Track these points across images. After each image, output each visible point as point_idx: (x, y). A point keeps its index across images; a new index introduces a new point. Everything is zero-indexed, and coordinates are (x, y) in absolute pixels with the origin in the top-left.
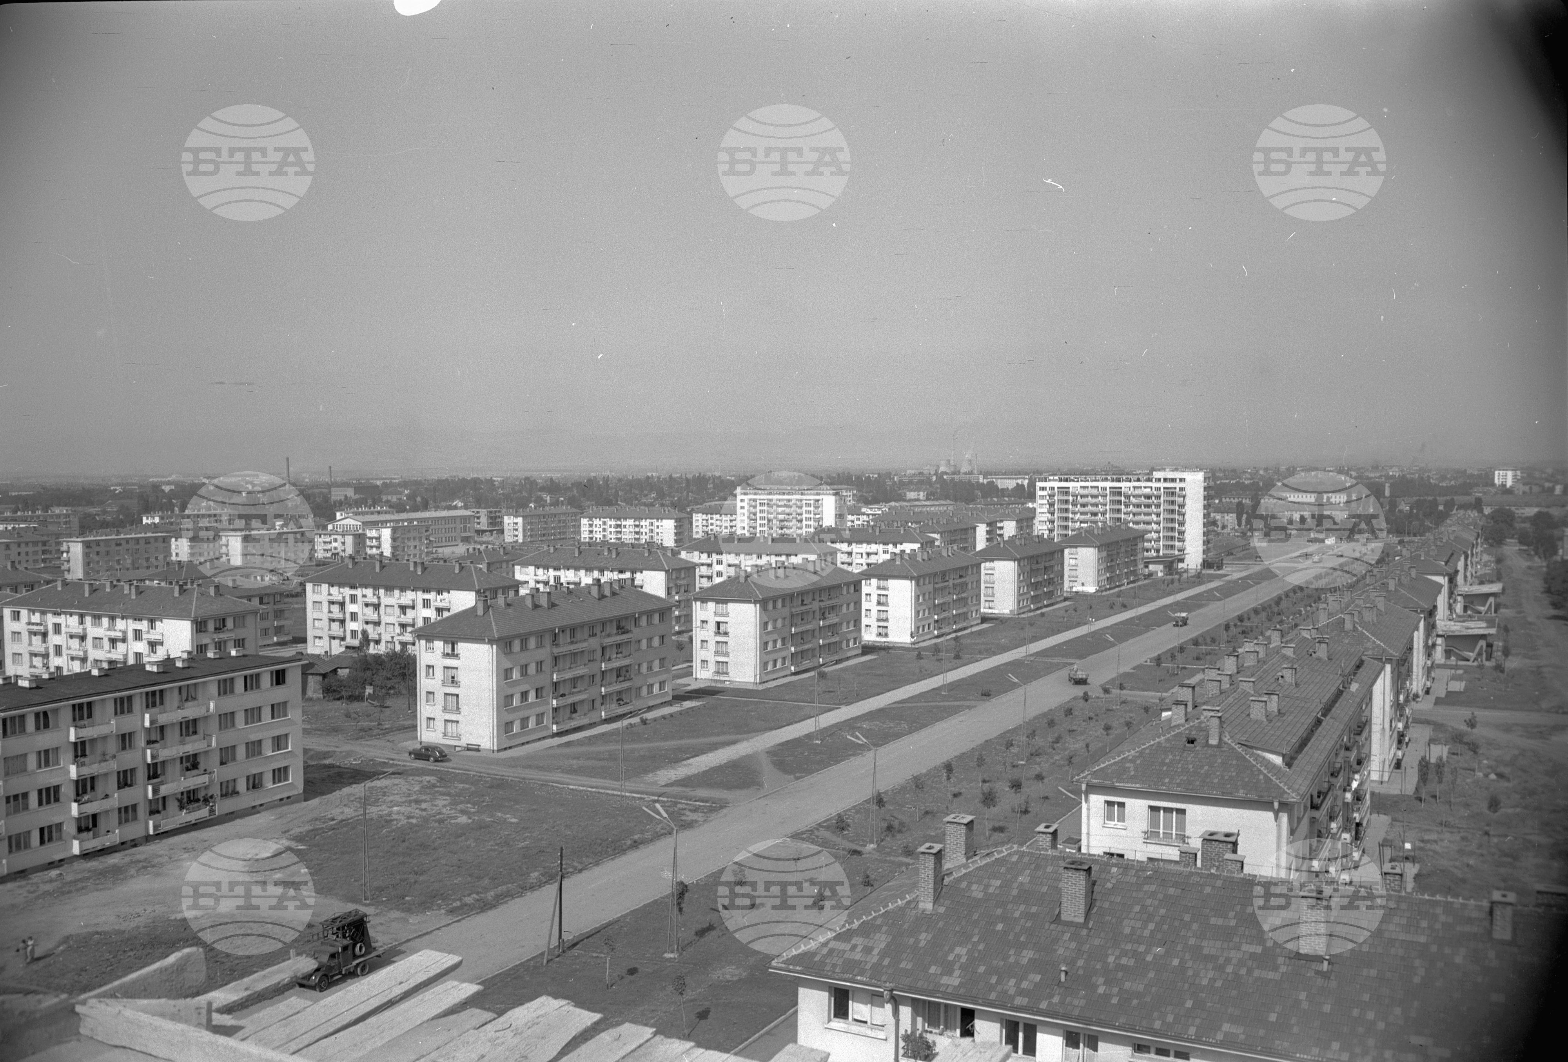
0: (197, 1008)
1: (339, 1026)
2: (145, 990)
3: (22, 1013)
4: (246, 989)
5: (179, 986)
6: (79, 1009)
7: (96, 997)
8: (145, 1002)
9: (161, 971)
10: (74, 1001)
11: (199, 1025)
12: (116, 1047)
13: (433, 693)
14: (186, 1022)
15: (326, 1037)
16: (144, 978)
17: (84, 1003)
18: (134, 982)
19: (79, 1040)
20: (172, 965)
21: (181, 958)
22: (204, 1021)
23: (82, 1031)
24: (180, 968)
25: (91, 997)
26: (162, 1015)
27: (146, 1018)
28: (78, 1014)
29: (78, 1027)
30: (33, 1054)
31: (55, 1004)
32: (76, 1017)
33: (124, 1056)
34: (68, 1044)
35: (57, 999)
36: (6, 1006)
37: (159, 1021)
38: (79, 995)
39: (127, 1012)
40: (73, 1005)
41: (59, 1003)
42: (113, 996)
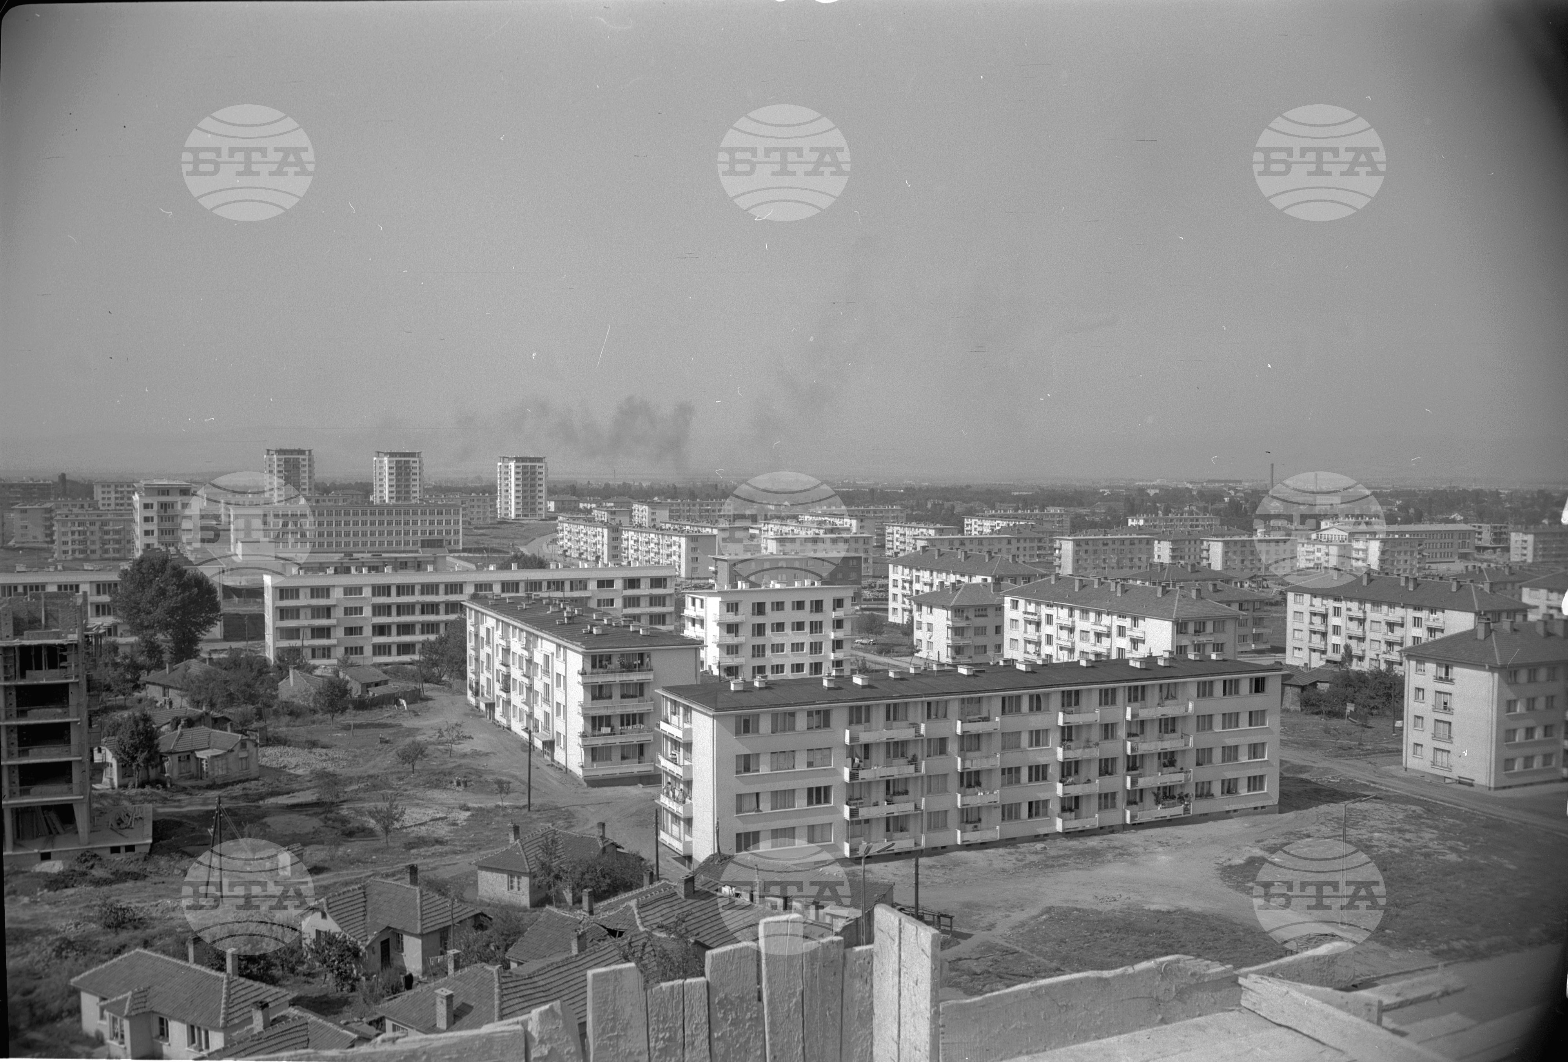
0: (1367, 1004)
2: (1299, 975)
3: (1193, 975)
4: (1398, 995)
5: (1329, 978)
6: (1241, 981)
7: (1256, 972)
8: (1311, 987)
9: (1314, 959)
10: (1236, 972)
11: (1369, 1020)
12: (1280, 1025)
14: (1354, 1015)
16: (1300, 963)
17: (1246, 976)
18: (1290, 965)
19: (1240, 1011)
20: (1325, 956)
22: (1375, 1020)
23: (1243, 1003)
24: (1331, 960)
25: (1252, 972)
27: (1316, 1004)
28: (1240, 986)
29: (1240, 998)
30: (1200, 1015)
31: (1221, 972)
32: (1237, 988)
33: (1289, 1036)
34: (1231, 1014)
35: (1223, 968)
36: (1181, 965)
37: (1330, 1010)
38: (1240, 967)
39: (1295, 994)
40: (1237, 977)
41: (1225, 972)
42: (1272, 975)
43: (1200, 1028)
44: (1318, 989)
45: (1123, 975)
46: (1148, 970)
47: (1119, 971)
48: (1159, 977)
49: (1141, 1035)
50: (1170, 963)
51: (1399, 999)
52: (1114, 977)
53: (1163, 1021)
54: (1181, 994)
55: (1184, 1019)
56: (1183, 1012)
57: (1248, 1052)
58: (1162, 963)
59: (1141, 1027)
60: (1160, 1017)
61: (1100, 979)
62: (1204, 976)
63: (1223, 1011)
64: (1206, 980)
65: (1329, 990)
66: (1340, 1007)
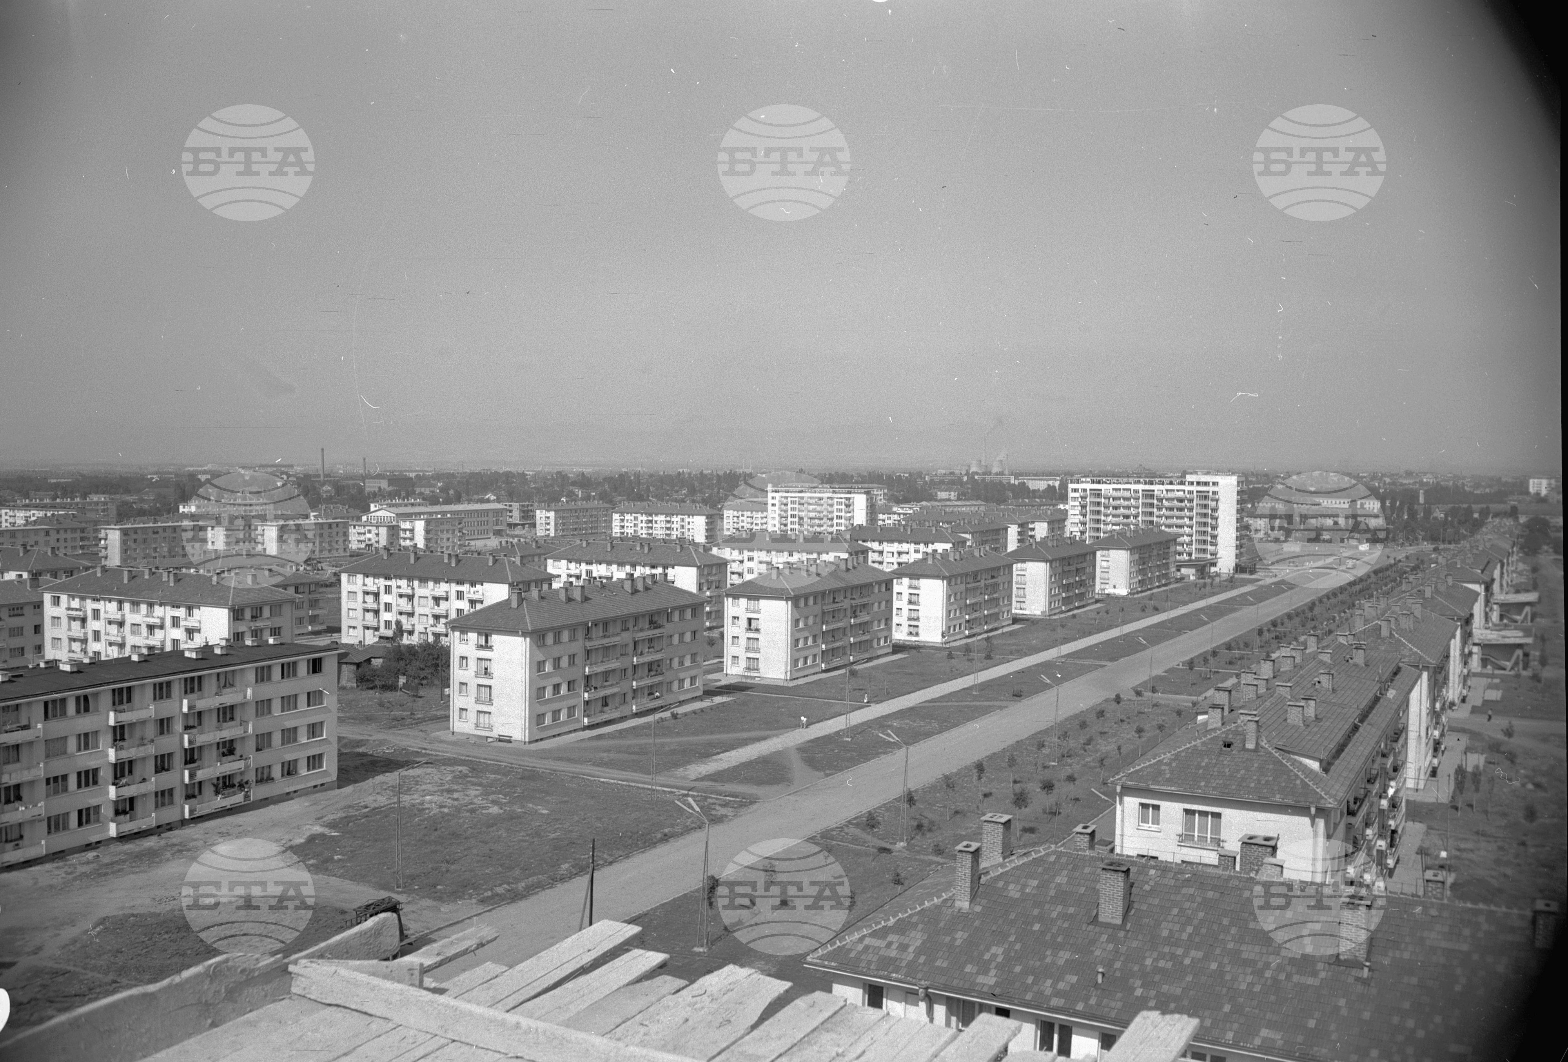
0: (410, 970)
1: (539, 990)
2: (347, 952)
3: (243, 971)
4: (438, 954)
5: (376, 949)
6: (291, 968)
7: (305, 957)
8: (358, 962)
9: (361, 934)
10: (286, 961)
11: (412, 985)
12: (330, 1005)
13: (466, 684)
14: (399, 982)
15: (529, 1000)
16: (347, 941)
17: (295, 962)
18: (339, 944)
19: (290, 998)
20: (371, 929)
21: (378, 923)
22: (417, 983)
23: (293, 990)
24: (377, 932)
25: (302, 958)
26: (374, 974)
27: (362, 977)
28: (290, 973)
29: (290, 986)
30: (251, 1011)
31: (271, 964)
32: (288, 976)
33: (338, 1014)
34: (283, 1003)
35: (272, 959)
36: (230, 964)
37: (376, 981)
38: (290, 955)
39: (343, 972)
40: (287, 965)
41: (275, 962)
42: (321, 956)
43: (250, 1023)
44: (366, 962)
45: (169, 986)
46: (197, 976)
47: (166, 982)
48: (207, 981)
49: (191, 1043)
50: (218, 964)
51: (439, 958)
52: (160, 990)
53: (214, 1025)
54: (232, 994)
55: (234, 1018)
56: (234, 1010)
57: (300, 1038)
58: (210, 966)
59: (189, 1036)
60: (209, 1021)
61: (145, 995)
62: (253, 970)
63: (274, 1001)
64: (256, 974)
65: (375, 962)
66: (385, 977)
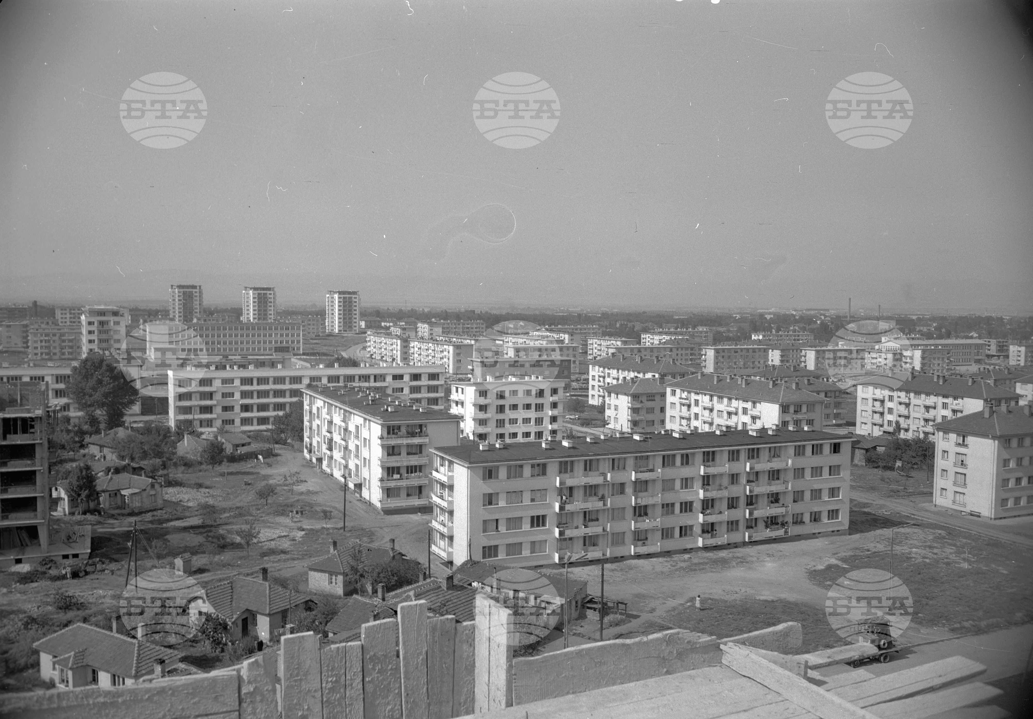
0: (798, 663)
1: (894, 696)
2: (760, 643)
3: (689, 642)
4: (829, 657)
5: (784, 646)
6: (722, 647)
7: (732, 641)
8: (764, 651)
9: (774, 633)
10: (719, 641)
11: (799, 674)
12: (744, 676)
14: (790, 670)
15: (885, 702)
16: (763, 636)
17: (725, 644)
18: (756, 637)
19: (720, 666)
20: (781, 631)
21: (787, 627)
22: (803, 673)
23: (723, 661)
24: (786, 634)
25: (730, 641)
26: (775, 662)
27: (765, 662)
28: (721, 650)
29: (721, 658)
30: (693, 669)
31: (708, 641)
32: (720, 652)
33: (748, 683)
34: (715, 668)
35: (709, 638)
36: (680, 636)
37: (773, 666)
38: (723, 638)
39: (753, 656)
40: (719, 644)
41: (711, 641)
42: (744, 643)
43: (691, 677)
44: (769, 653)
45: (639, 642)
46: (657, 639)
47: (637, 640)
48: (665, 644)
49: (651, 682)
50: (672, 635)
51: (829, 660)
52: (633, 644)
53: (668, 673)
54: (680, 655)
55: (682, 671)
56: (682, 666)
57: (719, 693)
58: (667, 635)
59: (652, 676)
60: (665, 670)
61: (623, 645)
62: (696, 643)
63: (709, 666)
64: (698, 646)
65: (776, 653)
66: (782, 666)
